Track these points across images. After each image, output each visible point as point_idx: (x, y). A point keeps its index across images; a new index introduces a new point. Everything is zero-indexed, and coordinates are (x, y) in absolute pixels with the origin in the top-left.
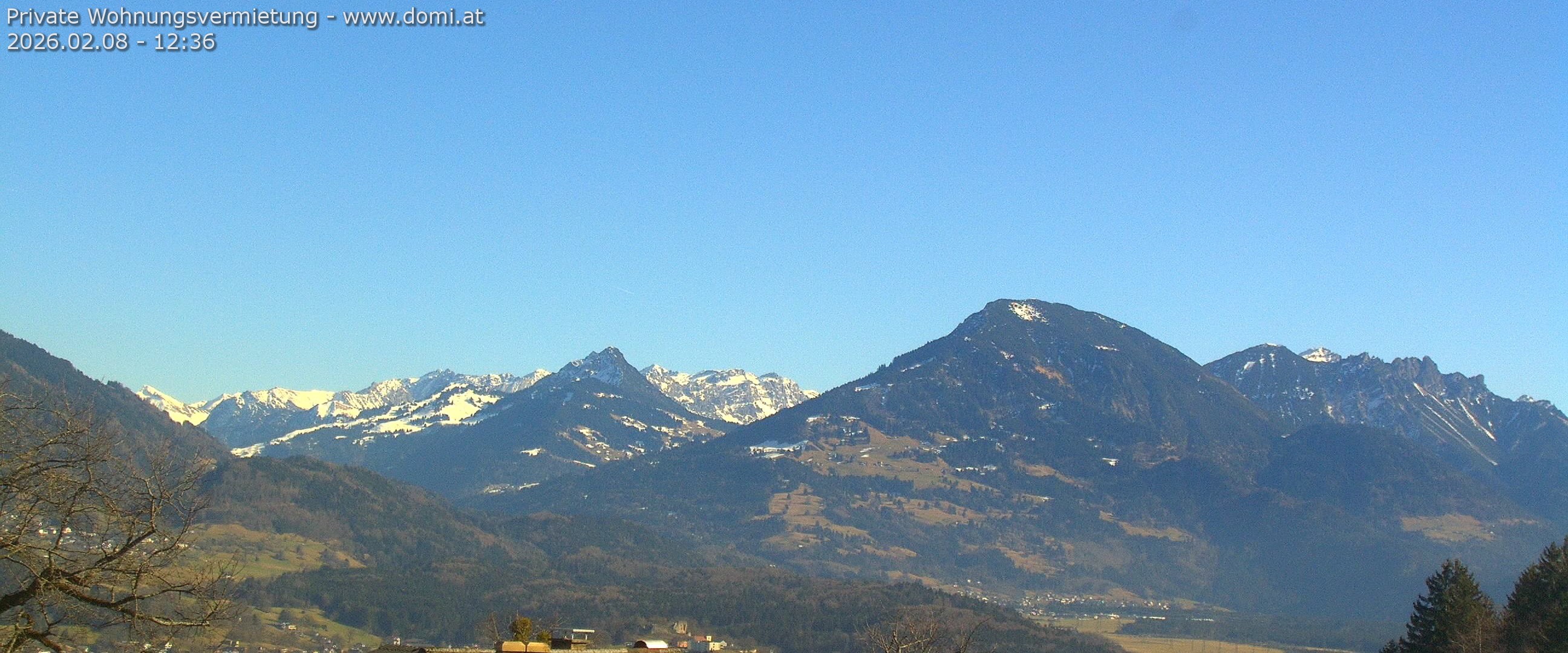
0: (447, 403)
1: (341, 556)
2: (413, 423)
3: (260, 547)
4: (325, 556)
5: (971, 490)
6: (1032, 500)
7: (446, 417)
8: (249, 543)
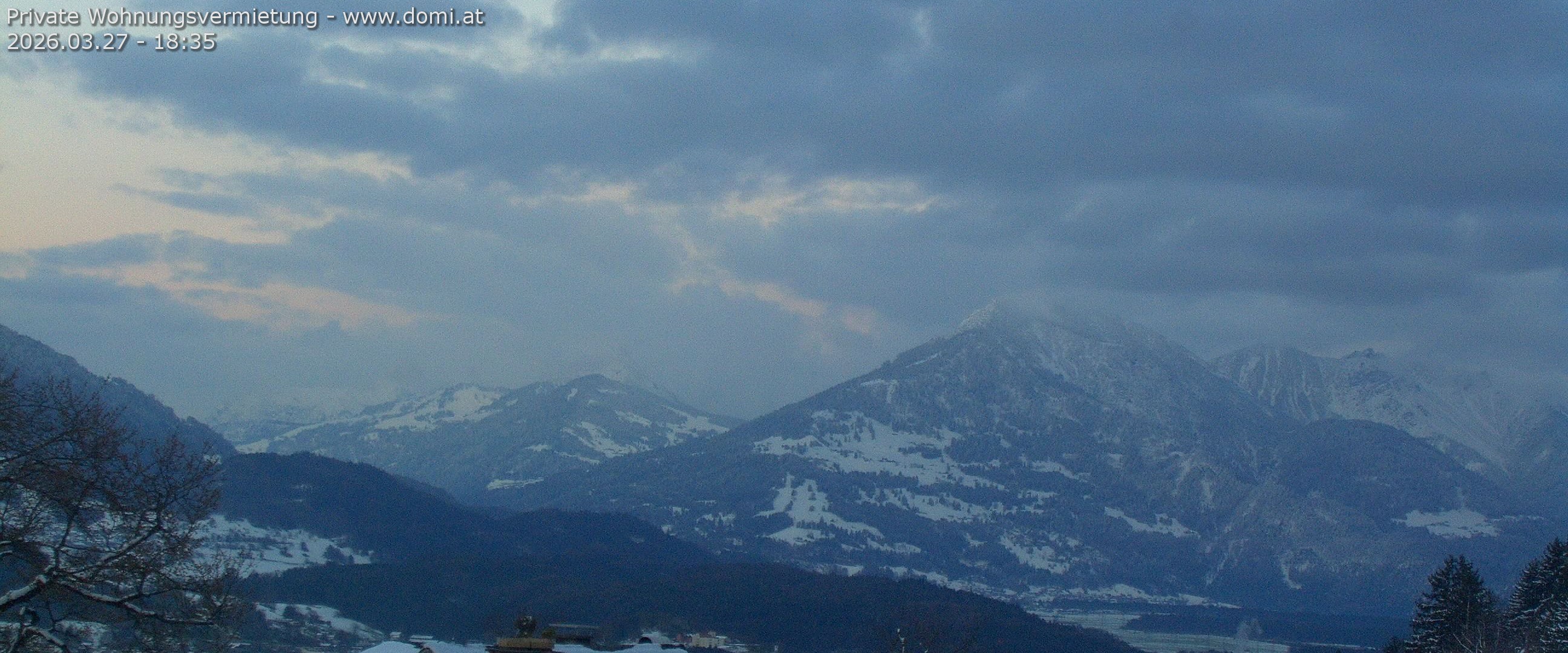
0: (451, 399)
1: (346, 552)
2: (420, 418)
3: (266, 543)
4: (330, 552)
5: (976, 486)
6: (1037, 496)
7: (450, 414)
8: (254, 540)
